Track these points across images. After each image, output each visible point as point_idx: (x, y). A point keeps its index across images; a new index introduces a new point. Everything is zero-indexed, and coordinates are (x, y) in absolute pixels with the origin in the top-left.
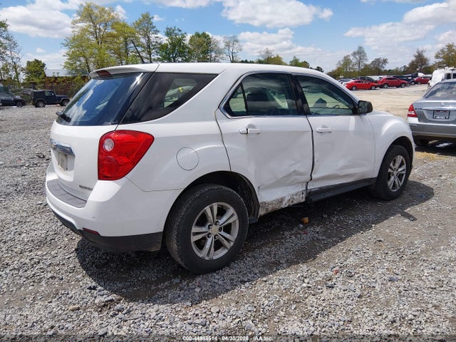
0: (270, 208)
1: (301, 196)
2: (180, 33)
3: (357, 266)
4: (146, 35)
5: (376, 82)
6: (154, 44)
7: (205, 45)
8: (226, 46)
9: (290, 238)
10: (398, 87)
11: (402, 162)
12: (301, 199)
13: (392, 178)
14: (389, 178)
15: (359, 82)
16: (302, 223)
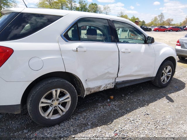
0: (93, 91)
1: (112, 85)
2: (85, 3)
3: (130, 130)
4: (71, 3)
5: (167, 29)
6: (74, 7)
7: (95, 8)
8: (104, 9)
9: (100, 107)
10: (176, 31)
11: (170, 70)
12: (112, 86)
13: (164, 76)
14: (162, 76)
15: (160, 28)
16: (110, 99)
